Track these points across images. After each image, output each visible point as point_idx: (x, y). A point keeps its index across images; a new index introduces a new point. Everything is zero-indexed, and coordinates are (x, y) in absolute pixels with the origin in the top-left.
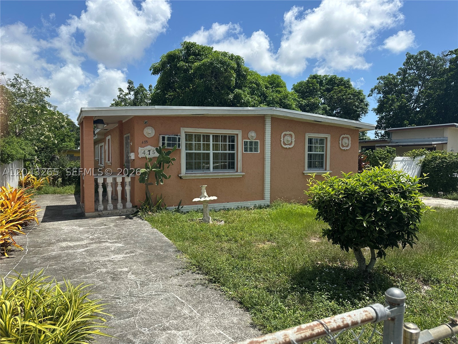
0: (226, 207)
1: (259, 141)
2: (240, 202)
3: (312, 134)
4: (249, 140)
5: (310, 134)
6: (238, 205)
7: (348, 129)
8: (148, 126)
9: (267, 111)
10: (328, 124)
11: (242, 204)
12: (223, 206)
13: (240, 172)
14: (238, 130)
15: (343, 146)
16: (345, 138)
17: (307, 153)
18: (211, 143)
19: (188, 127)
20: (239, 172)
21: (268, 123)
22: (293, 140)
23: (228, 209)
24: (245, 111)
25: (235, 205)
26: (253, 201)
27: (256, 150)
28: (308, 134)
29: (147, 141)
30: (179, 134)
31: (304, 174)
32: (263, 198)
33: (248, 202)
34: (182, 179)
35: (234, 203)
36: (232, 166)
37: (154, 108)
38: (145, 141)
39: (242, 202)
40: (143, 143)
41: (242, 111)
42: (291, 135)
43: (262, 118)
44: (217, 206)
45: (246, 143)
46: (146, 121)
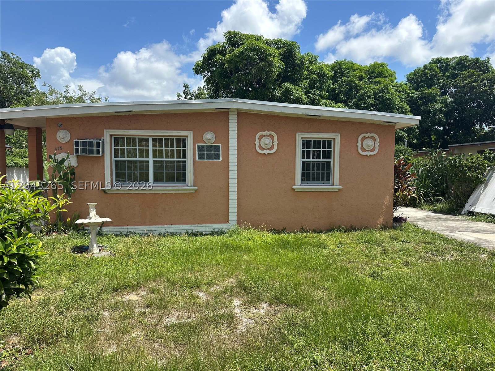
0: (169, 231)
1: (220, 145)
2: (190, 225)
3: (306, 133)
4: (205, 145)
5: (303, 133)
6: (187, 228)
7: (373, 124)
8: (63, 129)
9: (222, 104)
10: (336, 119)
11: (193, 228)
12: (164, 229)
13: (191, 186)
14: (187, 131)
15: (364, 150)
16: (368, 137)
17: (299, 160)
18: (151, 148)
19: (114, 129)
20: (189, 185)
21: (233, 121)
22: (276, 143)
23: (171, 233)
24: (188, 105)
25: (182, 228)
26: (210, 225)
27: (217, 157)
28: (300, 133)
29: (61, 147)
30: (102, 138)
31: (294, 189)
32: (227, 220)
33: (201, 225)
34: (107, 193)
35: (181, 226)
36: (182, 177)
37: (57, 107)
38: (59, 147)
39: (193, 226)
40: (56, 149)
41: (183, 105)
42: (272, 137)
43: (224, 114)
44: (156, 229)
45: (201, 149)
46: (61, 123)
